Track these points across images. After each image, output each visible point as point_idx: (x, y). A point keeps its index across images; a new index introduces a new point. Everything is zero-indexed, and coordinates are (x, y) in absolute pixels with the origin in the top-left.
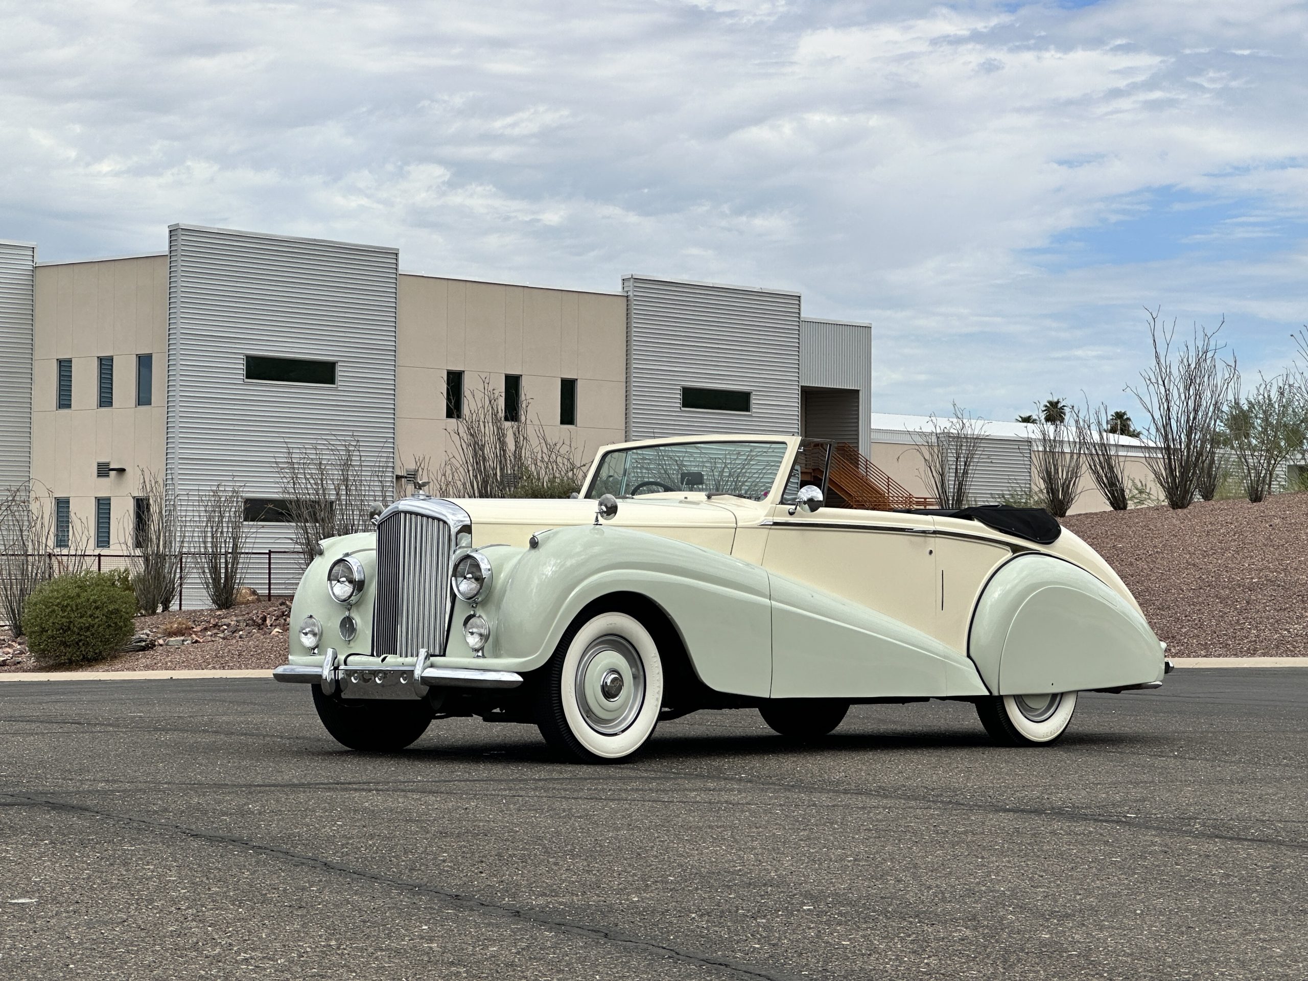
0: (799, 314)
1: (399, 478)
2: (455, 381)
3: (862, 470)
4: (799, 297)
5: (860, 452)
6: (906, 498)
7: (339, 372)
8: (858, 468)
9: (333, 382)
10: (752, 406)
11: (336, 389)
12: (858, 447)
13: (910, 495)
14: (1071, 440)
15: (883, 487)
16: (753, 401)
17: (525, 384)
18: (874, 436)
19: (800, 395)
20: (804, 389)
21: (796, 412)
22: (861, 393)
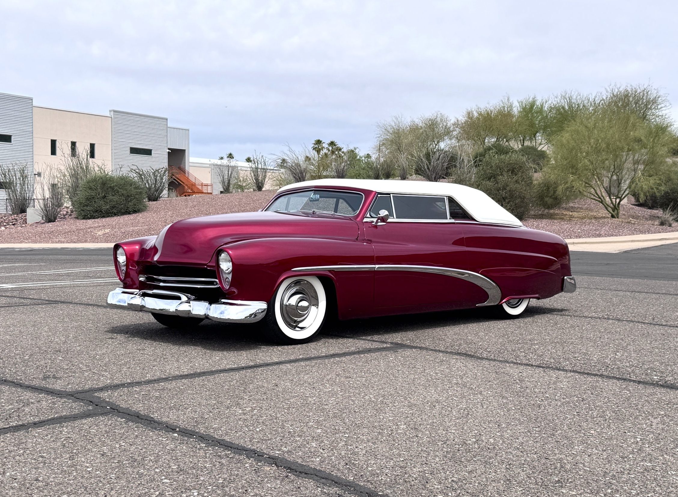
0: (167, 125)
1: (35, 174)
2: (53, 143)
3: (187, 175)
7: (13, 138)
8: (185, 174)
9: (11, 142)
11: (12, 145)
12: (185, 168)
13: (202, 183)
15: (194, 181)
16: (152, 152)
17: (77, 145)
18: (190, 164)
19: (168, 151)
20: (169, 149)
21: (167, 156)
22: (186, 151)
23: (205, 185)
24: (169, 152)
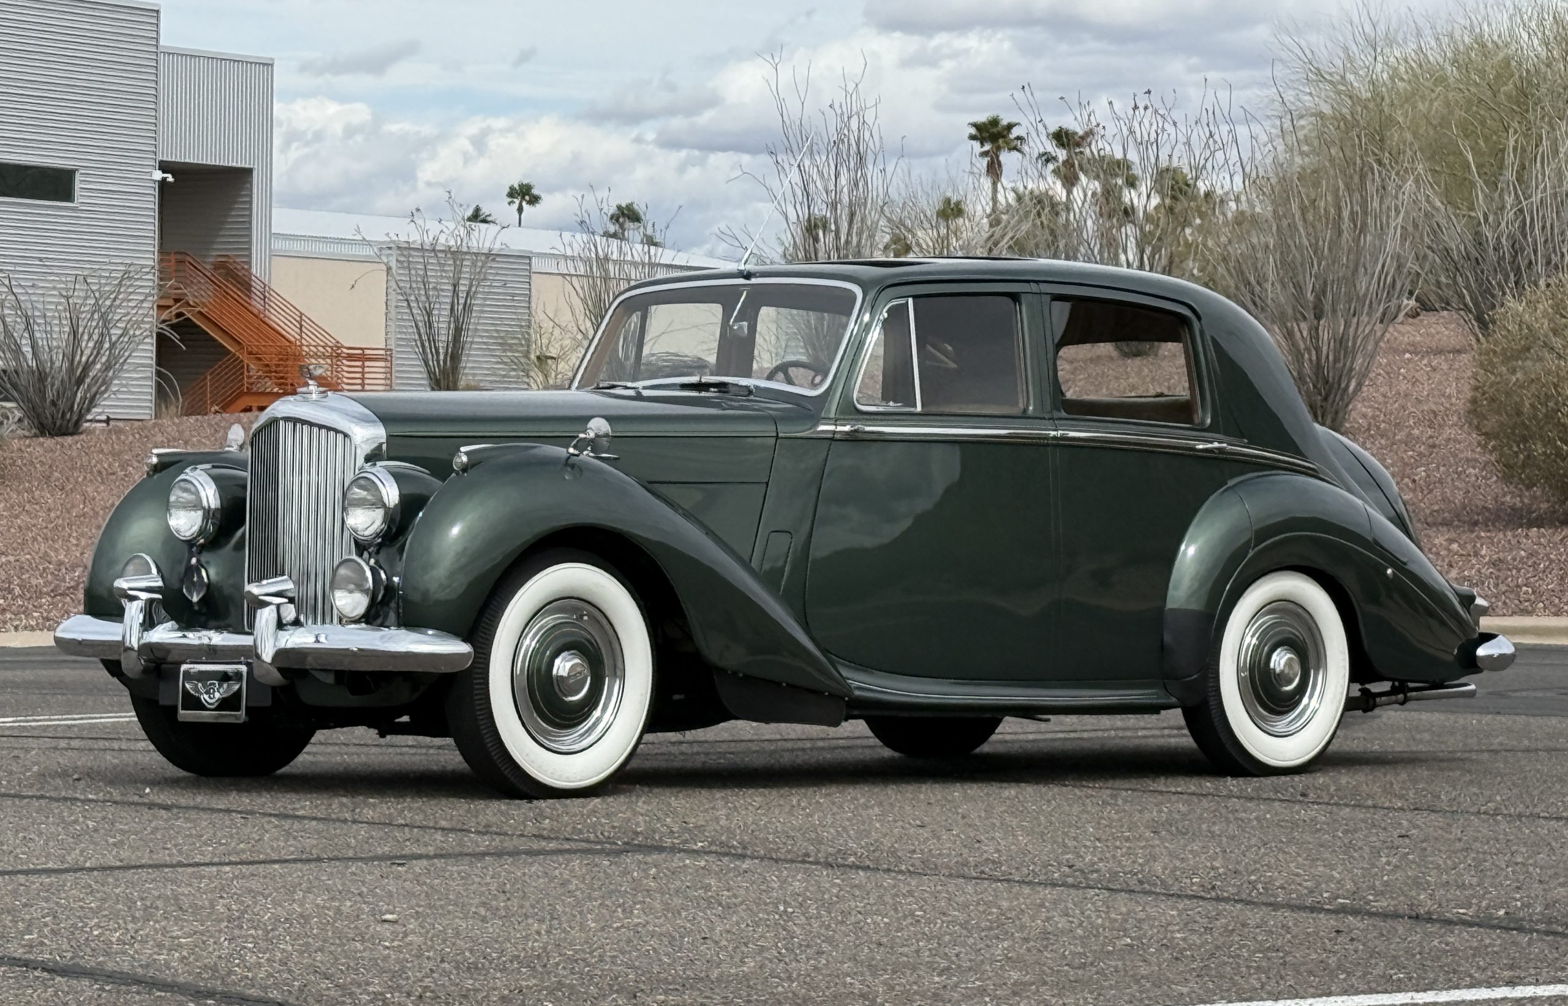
0: (157, 40)
3: (257, 304)
4: (157, 12)
5: (254, 271)
6: (331, 347)
8: (250, 298)
10: (77, 192)
12: (249, 263)
13: (338, 346)
14: (576, 254)
15: (292, 333)
16: (78, 185)
18: (277, 245)
19: (158, 175)
20: (164, 167)
21: (150, 202)
22: (255, 174)
23: (350, 357)
24: (163, 183)
